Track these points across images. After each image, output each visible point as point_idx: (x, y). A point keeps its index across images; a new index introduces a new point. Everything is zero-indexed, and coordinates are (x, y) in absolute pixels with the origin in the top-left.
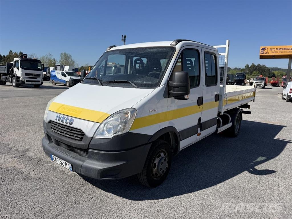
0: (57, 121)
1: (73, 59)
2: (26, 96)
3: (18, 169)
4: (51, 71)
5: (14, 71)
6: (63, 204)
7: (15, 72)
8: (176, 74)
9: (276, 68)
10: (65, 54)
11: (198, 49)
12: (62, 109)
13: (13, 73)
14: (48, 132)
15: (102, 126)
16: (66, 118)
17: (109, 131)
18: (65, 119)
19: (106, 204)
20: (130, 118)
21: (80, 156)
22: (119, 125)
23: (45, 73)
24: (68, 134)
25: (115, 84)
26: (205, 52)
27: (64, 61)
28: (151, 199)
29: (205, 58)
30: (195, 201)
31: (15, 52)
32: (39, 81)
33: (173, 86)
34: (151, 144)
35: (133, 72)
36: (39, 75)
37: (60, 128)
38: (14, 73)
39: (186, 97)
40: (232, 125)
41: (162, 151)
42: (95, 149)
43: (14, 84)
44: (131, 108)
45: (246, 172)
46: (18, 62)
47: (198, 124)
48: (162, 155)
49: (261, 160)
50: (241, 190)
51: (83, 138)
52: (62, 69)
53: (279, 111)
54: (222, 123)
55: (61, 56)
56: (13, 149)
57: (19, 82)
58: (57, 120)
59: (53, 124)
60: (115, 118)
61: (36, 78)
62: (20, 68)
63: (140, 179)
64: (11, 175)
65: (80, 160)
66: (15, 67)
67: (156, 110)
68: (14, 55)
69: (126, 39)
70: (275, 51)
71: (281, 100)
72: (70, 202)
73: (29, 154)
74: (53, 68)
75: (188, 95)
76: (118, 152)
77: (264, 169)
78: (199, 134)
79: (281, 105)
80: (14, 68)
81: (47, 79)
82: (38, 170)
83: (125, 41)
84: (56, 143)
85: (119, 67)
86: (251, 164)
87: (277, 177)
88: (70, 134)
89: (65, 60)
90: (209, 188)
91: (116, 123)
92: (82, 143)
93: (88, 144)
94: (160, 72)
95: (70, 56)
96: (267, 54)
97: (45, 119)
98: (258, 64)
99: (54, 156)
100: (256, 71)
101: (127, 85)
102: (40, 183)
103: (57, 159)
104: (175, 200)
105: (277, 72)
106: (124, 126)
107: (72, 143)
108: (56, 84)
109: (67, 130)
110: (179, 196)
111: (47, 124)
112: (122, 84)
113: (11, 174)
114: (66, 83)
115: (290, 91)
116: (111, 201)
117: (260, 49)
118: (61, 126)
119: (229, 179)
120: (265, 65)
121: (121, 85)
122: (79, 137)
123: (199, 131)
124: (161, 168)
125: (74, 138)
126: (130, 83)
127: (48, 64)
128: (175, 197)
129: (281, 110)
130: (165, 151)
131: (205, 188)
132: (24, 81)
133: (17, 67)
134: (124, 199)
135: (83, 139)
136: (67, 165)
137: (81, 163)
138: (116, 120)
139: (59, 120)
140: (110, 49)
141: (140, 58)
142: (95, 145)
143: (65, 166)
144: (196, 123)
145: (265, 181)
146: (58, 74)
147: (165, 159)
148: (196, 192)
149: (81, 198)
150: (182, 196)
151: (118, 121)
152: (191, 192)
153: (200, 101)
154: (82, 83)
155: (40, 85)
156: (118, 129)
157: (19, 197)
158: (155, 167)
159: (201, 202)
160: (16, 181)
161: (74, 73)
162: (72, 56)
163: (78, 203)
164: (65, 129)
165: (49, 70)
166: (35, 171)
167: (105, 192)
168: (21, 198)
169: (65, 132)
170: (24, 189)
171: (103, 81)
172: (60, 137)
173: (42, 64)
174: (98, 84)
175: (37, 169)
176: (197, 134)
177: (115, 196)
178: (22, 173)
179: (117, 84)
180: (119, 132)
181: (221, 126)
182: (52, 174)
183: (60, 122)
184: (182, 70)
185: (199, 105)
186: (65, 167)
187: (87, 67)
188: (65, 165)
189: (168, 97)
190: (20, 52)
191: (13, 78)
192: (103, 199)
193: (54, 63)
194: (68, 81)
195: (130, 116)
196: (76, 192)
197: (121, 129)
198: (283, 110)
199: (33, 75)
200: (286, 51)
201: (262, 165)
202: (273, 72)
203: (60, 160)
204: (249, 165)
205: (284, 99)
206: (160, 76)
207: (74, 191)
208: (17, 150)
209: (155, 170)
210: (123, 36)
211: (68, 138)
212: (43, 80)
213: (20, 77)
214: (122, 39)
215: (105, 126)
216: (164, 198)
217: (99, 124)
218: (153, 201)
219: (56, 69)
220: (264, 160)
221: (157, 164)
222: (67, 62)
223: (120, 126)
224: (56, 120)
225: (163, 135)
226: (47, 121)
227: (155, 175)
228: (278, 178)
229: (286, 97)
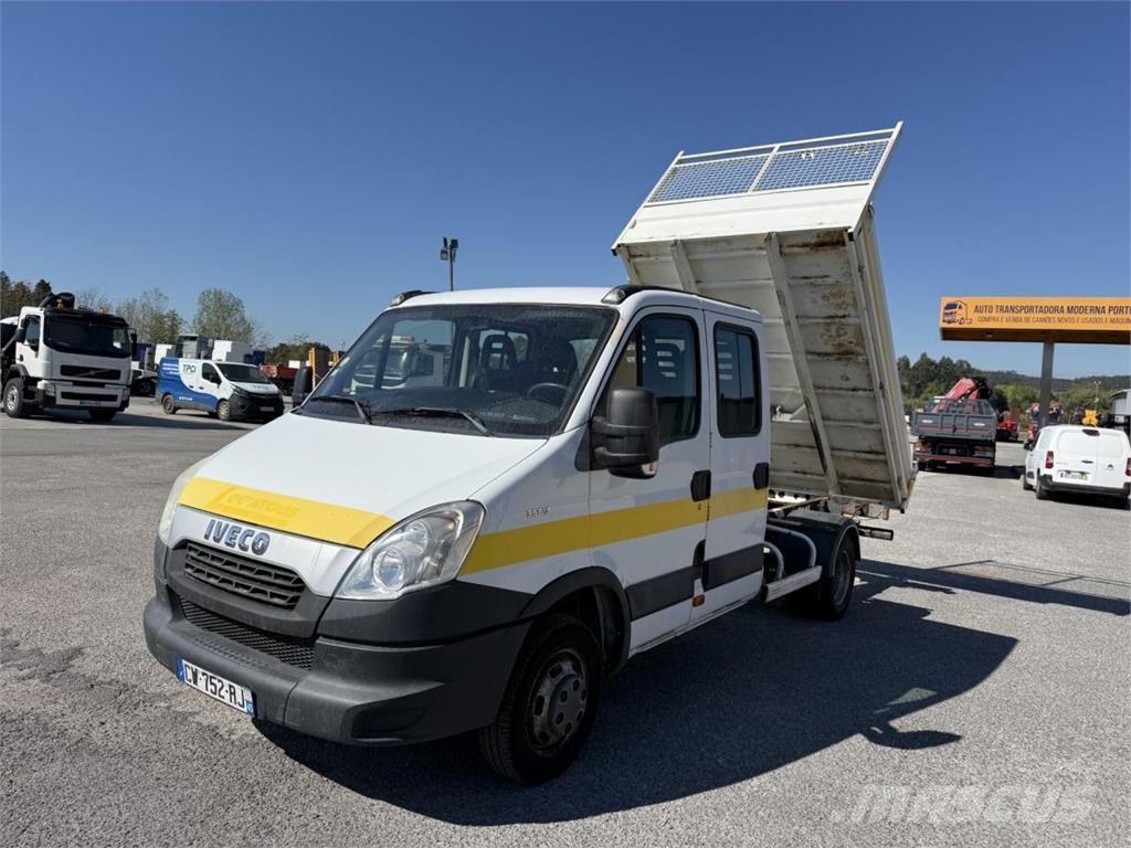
0: (211, 542)
1: (247, 315)
2: (61, 454)
3: (43, 718)
4: (163, 360)
5: (18, 356)
6: (215, 837)
7: (22, 358)
8: (617, 394)
9: (1009, 373)
10: (218, 296)
11: (693, 316)
12: (230, 501)
13: (14, 363)
14: (171, 579)
15: (367, 557)
16: (242, 532)
17: (388, 577)
18: (239, 535)
19: (365, 837)
20: (462, 534)
21: (284, 665)
22: (423, 556)
23: (135, 365)
24: (247, 588)
25: (414, 419)
26: (719, 326)
27: (211, 320)
28: (522, 822)
29: (715, 340)
30: (672, 828)
31: (18, 281)
32: (114, 398)
33: (607, 431)
34: (529, 624)
35: (476, 382)
36: (115, 374)
37: (219, 564)
38: (18, 362)
39: (646, 468)
40: (822, 576)
41: (569, 654)
42: (340, 635)
43: (12, 406)
44: (468, 500)
45: (859, 740)
46: (38, 323)
47: (694, 566)
48: (567, 667)
49: (915, 699)
50: (834, 795)
51: (300, 600)
52: (203, 353)
53: (1005, 531)
54: (782, 567)
55: (201, 301)
56: (20, 648)
57: (33, 398)
58: (211, 537)
59: (193, 554)
60: (410, 531)
61: (102, 385)
62: (42, 345)
63: (488, 751)
64: (22, 739)
65: (285, 677)
66: (23, 342)
67: (549, 509)
68: (13, 293)
69: (459, 252)
70: (994, 314)
71: (1018, 494)
72: (239, 828)
73: (86, 666)
74: (170, 347)
75: (655, 464)
76: (415, 649)
77: (920, 729)
78: (700, 601)
79: (1017, 509)
80: (18, 345)
81: (142, 387)
82: (118, 721)
83: (452, 258)
84: (195, 621)
85: (428, 353)
86: (878, 712)
87: (960, 756)
88: (254, 586)
89: (218, 317)
90: (727, 789)
91: (414, 550)
92: (295, 616)
93: (316, 619)
94: (568, 384)
95: (239, 303)
96: (965, 326)
97: (164, 537)
98: (944, 358)
99: (190, 665)
100: (936, 381)
101: (454, 426)
102: (128, 767)
103: (200, 676)
104: (604, 826)
105: (1012, 387)
106: (441, 561)
107: (259, 616)
108: (179, 408)
109: (242, 572)
110: (620, 813)
111: (171, 551)
112: (439, 421)
113: (21, 736)
114: (217, 408)
115: (1047, 460)
116: (383, 825)
117: (939, 306)
118: (222, 560)
119: (798, 758)
120: (970, 362)
121: (436, 424)
122: (284, 598)
123: (698, 590)
124: (561, 716)
125: (267, 598)
126: (465, 418)
127: (148, 330)
128: (605, 816)
129: (1015, 528)
130: (578, 657)
131: (713, 789)
132: (53, 394)
133: (29, 341)
134: (431, 821)
135: (299, 604)
136: (234, 693)
137: (286, 686)
138: (416, 540)
139: (217, 540)
140: (401, 303)
141: (503, 333)
142: (340, 623)
143: (227, 700)
144: (687, 561)
145: (918, 766)
146: (190, 372)
147: (577, 682)
148: (679, 802)
149: (279, 818)
150: (631, 813)
151: (422, 545)
152: (663, 801)
153: (701, 486)
154: (299, 414)
155: (113, 411)
156: (420, 570)
157: (56, 810)
158: (539, 711)
159: (692, 832)
160: (40, 760)
161: (251, 370)
162: (245, 304)
163: (267, 834)
164: (236, 570)
165: (152, 354)
166: (108, 725)
167: (364, 798)
168: (63, 816)
169: (234, 580)
170: (73, 785)
171: (374, 410)
172: (216, 598)
173: (130, 332)
174: (358, 420)
175: (117, 717)
176: (691, 600)
177: (399, 809)
178: (63, 733)
179: (424, 420)
180: (421, 579)
181: (780, 575)
182: (170, 736)
183: (222, 545)
184: (640, 383)
185: (696, 498)
186: (228, 702)
187: (299, 347)
188: (227, 696)
189: (592, 469)
190: (38, 281)
191: (14, 380)
192: (356, 820)
193: (173, 329)
194: (227, 397)
195: (463, 528)
196: (258, 796)
197: (430, 570)
198: (1021, 529)
199: (92, 373)
200: (1031, 315)
201: (914, 714)
202: (998, 387)
203: (211, 677)
204: (871, 714)
205: (1028, 487)
206: (566, 400)
207: (252, 793)
208: (38, 652)
209: (539, 721)
210: (445, 240)
211: (244, 600)
212: (128, 392)
213: (40, 379)
214: (443, 252)
215: (376, 560)
216: (567, 820)
217: (358, 552)
218: (529, 827)
219: (178, 352)
220: (924, 700)
221: (547, 701)
222: (223, 326)
223: (427, 559)
224: (207, 537)
225: (573, 593)
226: (170, 541)
227: (539, 740)
228: (964, 757)
229: (1034, 482)
